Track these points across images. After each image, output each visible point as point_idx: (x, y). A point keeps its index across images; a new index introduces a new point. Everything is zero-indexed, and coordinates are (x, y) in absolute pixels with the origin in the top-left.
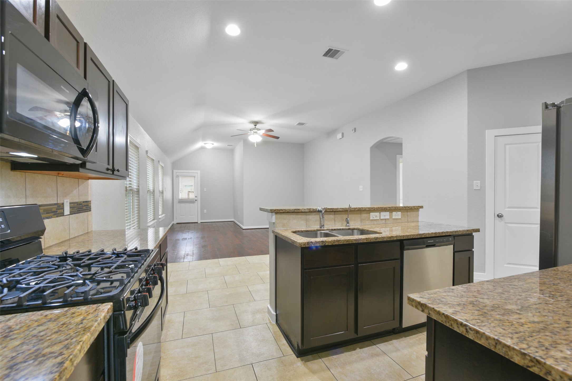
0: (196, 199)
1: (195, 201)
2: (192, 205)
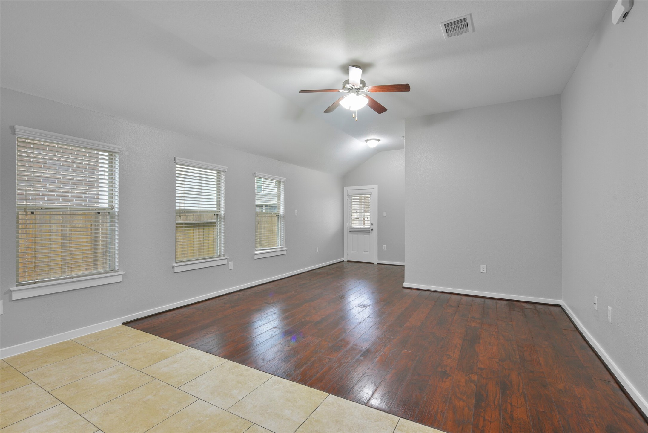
0: (372, 227)
1: (370, 231)
2: (366, 236)
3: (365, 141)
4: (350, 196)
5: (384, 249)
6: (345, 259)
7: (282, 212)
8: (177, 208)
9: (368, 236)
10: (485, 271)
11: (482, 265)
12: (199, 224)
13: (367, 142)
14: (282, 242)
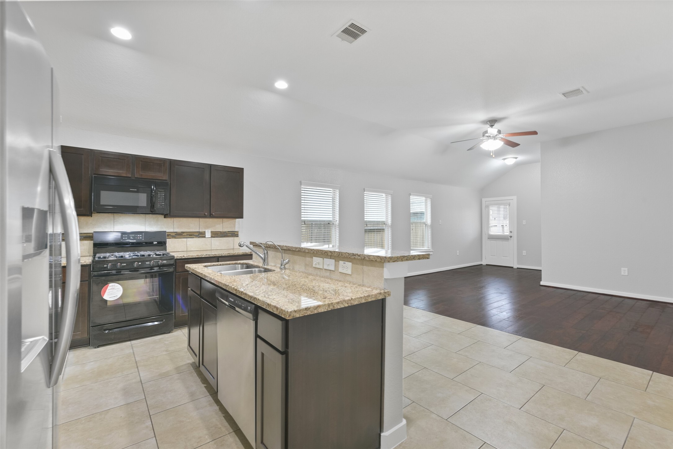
0: (511, 234)
1: (509, 238)
2: (505, 243)
3: (503, 159)
4: (487, 207)
5: (523, 255)
6: (484, 263)
7: (429, 222)
8: (365, 220)
9: (507, 242)
10: (626, 274)
11: (623, 269)
12: (377, 229)
13: (504, 160)
14: (429, 245)
